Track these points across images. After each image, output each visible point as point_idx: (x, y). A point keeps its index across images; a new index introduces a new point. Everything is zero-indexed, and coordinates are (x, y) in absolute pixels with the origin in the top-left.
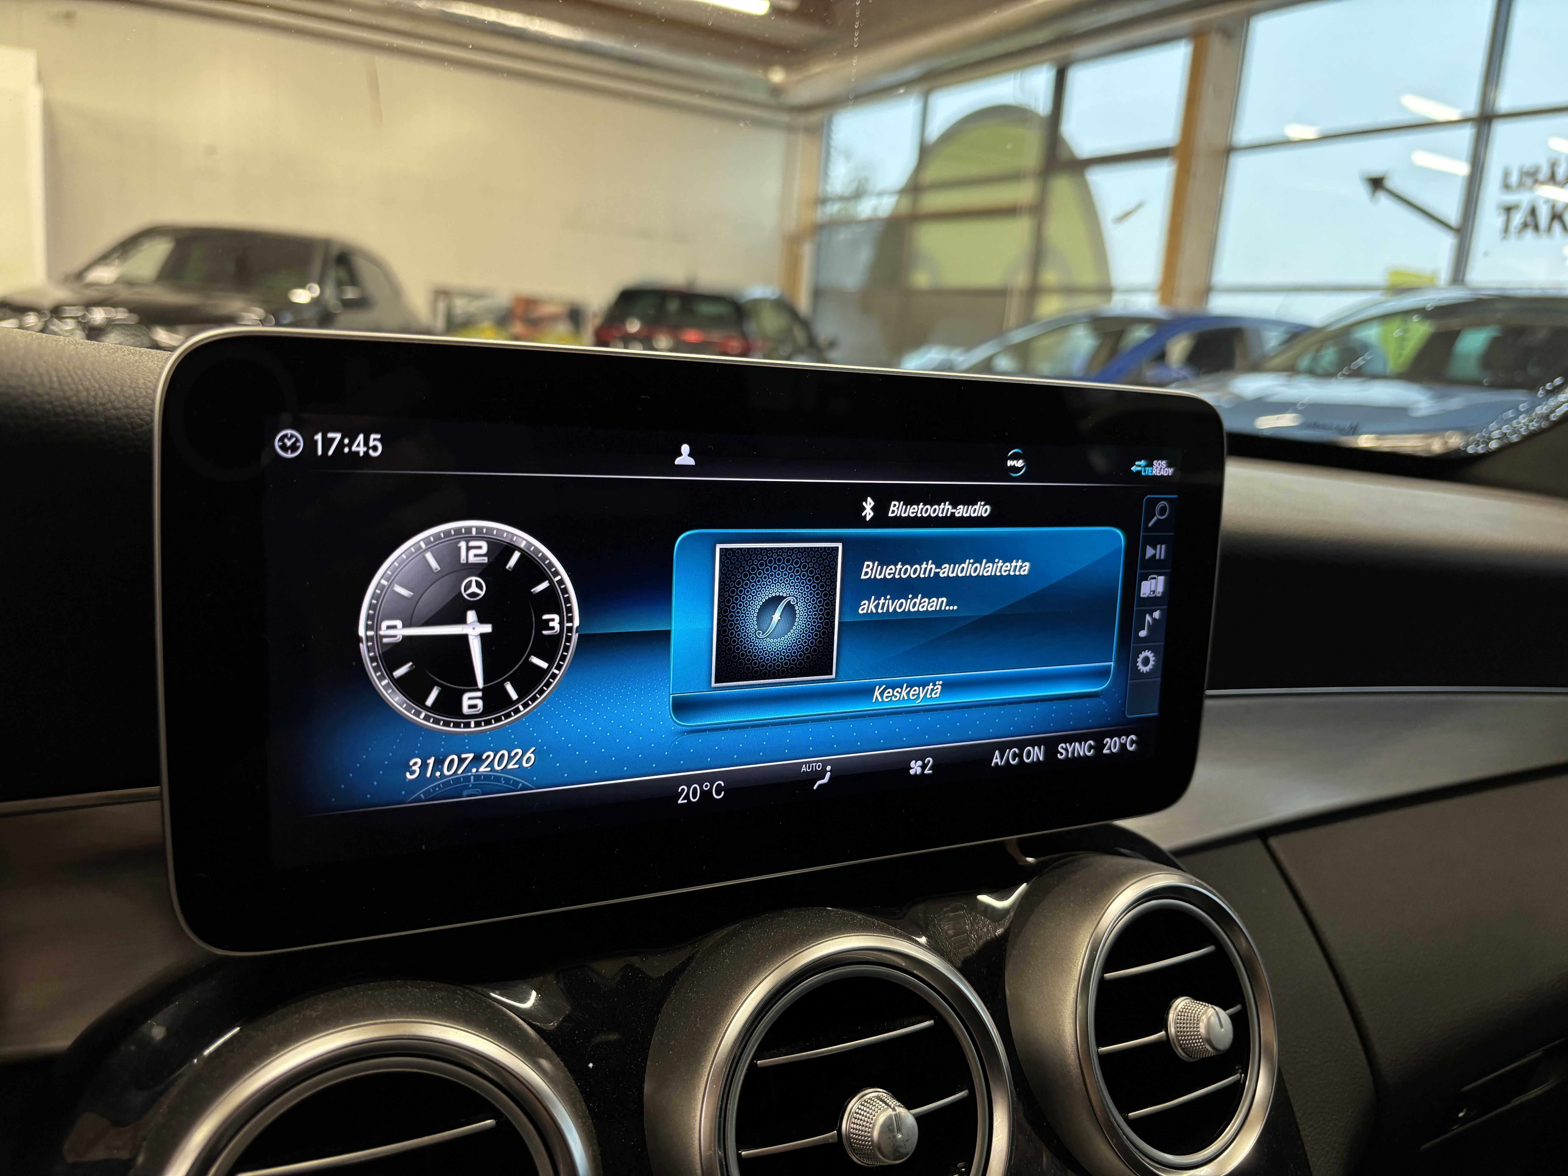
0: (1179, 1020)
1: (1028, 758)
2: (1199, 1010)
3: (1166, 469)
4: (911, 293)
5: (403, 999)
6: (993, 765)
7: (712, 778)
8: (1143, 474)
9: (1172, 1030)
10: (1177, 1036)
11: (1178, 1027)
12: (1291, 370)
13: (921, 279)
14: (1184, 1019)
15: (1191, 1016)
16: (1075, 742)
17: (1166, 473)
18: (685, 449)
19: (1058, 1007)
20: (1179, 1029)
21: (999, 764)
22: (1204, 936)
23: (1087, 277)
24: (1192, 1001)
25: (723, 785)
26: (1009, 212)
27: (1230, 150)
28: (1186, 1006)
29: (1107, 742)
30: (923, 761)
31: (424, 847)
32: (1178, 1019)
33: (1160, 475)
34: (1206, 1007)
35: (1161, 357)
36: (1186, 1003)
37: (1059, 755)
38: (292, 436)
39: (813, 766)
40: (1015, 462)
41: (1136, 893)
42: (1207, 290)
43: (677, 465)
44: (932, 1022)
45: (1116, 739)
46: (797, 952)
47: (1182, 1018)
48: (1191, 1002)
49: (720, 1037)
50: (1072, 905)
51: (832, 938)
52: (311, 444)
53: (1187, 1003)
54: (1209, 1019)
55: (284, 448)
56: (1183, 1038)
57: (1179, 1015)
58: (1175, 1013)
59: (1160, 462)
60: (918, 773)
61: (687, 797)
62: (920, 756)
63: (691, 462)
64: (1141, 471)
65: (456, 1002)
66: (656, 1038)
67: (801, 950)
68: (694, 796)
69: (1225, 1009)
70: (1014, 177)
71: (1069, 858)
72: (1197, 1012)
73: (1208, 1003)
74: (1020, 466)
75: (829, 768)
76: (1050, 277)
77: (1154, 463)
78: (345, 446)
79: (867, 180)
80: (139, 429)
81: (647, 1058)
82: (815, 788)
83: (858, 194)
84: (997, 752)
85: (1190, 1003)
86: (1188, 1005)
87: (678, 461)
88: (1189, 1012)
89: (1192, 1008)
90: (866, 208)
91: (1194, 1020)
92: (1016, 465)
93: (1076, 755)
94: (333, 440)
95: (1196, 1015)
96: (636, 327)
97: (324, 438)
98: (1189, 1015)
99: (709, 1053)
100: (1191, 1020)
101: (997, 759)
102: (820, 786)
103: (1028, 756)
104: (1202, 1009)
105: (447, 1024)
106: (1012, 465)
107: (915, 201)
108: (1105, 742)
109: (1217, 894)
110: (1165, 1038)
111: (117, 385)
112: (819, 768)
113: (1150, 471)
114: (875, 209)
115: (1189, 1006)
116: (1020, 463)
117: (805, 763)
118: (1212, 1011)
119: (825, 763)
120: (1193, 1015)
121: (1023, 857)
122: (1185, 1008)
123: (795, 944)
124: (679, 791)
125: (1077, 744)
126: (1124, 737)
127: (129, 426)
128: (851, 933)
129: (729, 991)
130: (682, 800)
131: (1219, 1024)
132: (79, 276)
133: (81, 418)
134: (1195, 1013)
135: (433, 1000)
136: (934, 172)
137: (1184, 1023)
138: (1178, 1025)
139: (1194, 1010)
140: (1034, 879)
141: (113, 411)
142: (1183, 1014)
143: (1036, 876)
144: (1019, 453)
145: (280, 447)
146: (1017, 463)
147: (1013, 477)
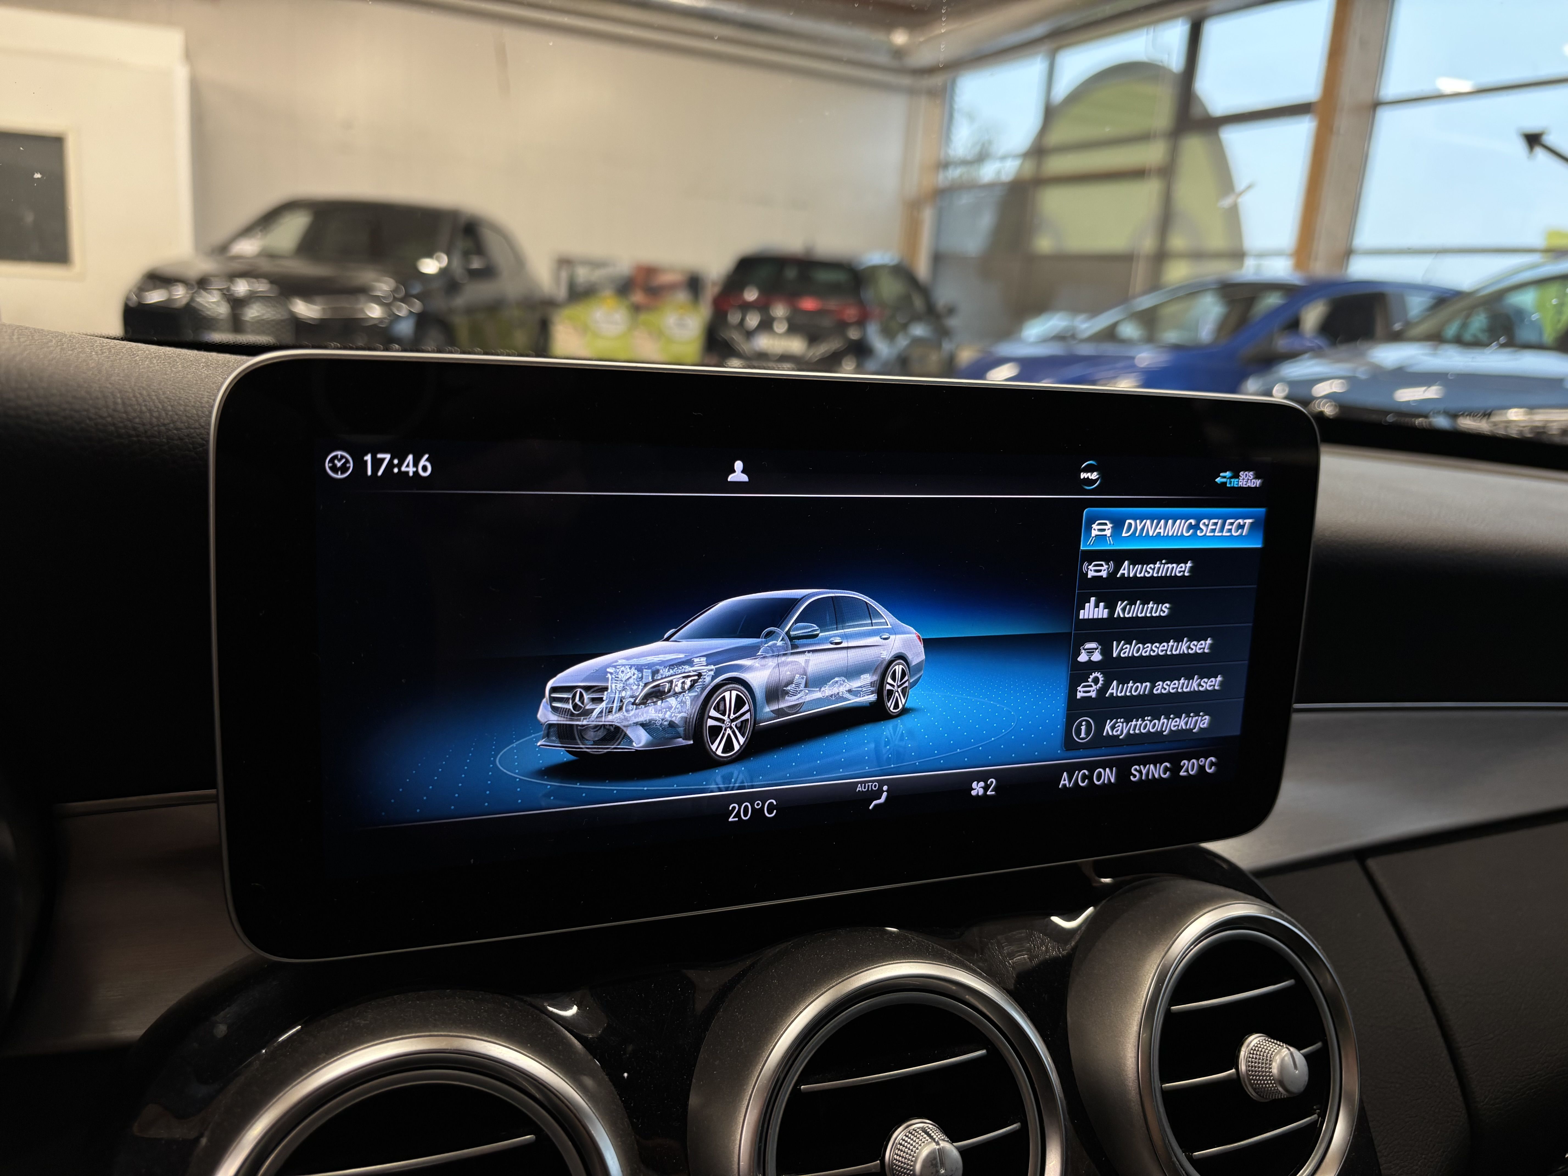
0: (1250, 1059)
1: (1099, 780)
2: (1272, 1050)
3: (1253, 481)
4: (1033, 259)
5: (449, 1012)
6: (1060, 786)
7: (763, 797)
8: (1228, 485)
9: (1243, 1067)
10: (1248, 1075)
11: (1249, 1066)
12: (1436, 338)
13: (1044, 244)
14: (1256, 1058)
15: (1263, 1056)
16: (1150, 764)
17: (1254, 484)
18: (739, 465)
19: (1120, 1039)
20: (1250, 1068)
21: (1068, 786)
22: (1283, 969)
23: (1217, 241)
24: (1266, 1039)
25: (775, 803)
26: (1137, 174)
27: (1377, 105)
28: (1260, 1044)
29: (1185, 764)
30: (986, 782)
31: (472, 861)
32: (1250, 1057)
33: (1247, 486)
34: (1280, 1047)
35: (1294, 325)
36: (1259, 1041)
37: (1132, 777)
38: (342, 457)
39: (869, 786)
40: (1089, 474)
41: (1211, 922)
42: (1349, 253)
43: (730, 482)
44: (984, 1051)
45: (1194, 761)
46: (845, 978)
47: (1254, 1056)
48: (1265, 1040)
49: (762, 1061)
50: (1139, 932)
51: (882, 964)
52: (360, 465)
53: (1261, 1041)
54: (1283, 1060)
55: (334, 469)
56: (1254, 1077)
57: (1250, 1053)
58: (1247, 1051)
59: (1247, 473)
60: (980, 794)
61: (738, 815)
62: (982, 777)
63: (744, 478)
64: (1226, 483)
65: (501, 1015)
66: (702, 1056)
67: (849, 976)
68: (746, 815)
69: (1299, 1049)
70: (1144, 137)
71: (1143, 881)
72: (1270, 1052)
73: (1283, 1043)
74: (1094, 478)
75: (885, 788)
76: (1178, 242)
77: (1240, 474)
78: (394, 466)
79: (990, 142)
80: (201, 449)
81: (693, 1076)
82: (871, 808)
83: (982, 157)
84: (1065, 774)
85: (1264, 1041)
86: (1261, 1043)
87: (731, 478)
88: (1261, 1051)
89: (1265, 1047)
90: (989, 172)
91: (1267, 1060)
92: (1090, 478)
93: (1150, 777)
94: (383, 460)
95: (1269, 1055)
96: (753, 297)
97: (374, 458)
98: (1262, 1054)
99: (751, 1077)
100: (1263, 1059)
101: (1065, 780)
102: (876, 806)
103: (1099, 779)
104: (1276, 1049)
105: (489, 1040)
106: (1086, 477)
107: (1039, 165)
108: (1182, 764)
109: (1299, 926)
110: (1235, 1076)
111: (181, 405)
112: (875, 787)
113: (1235, 483)
114: (999, 172)
115: (1263, 1045)
116: (1094, 476)
117: (861, 783)
118: (1286, 1051)
119: (881, 783)
120: (1265, 1054)
121: (1097, 878)
122: (1257, 1046)
123: (844, 968)
124: (730, 808)
125: (1152, 766)
126: (1203, 759)
127: (191, 446)
128: (902, 960)
129: (775, 1014)
130: (733, 818)
131: (1293, 1065)
132: (223, 249)
133: (144, 439)
134: (1268, 1053)
135: (478, 1013)
136: (1059, 135)
137: (1255, 1063)
138: (1250, 1063)
139: (1267, 1049)
140: (1104, 902)
141: (175, 432)
142: (1255, 1052)
143: (1104, 899)
144: (1094, 464)
145: (330, 468)
146: (1091, 476)
147: (1086, 489)
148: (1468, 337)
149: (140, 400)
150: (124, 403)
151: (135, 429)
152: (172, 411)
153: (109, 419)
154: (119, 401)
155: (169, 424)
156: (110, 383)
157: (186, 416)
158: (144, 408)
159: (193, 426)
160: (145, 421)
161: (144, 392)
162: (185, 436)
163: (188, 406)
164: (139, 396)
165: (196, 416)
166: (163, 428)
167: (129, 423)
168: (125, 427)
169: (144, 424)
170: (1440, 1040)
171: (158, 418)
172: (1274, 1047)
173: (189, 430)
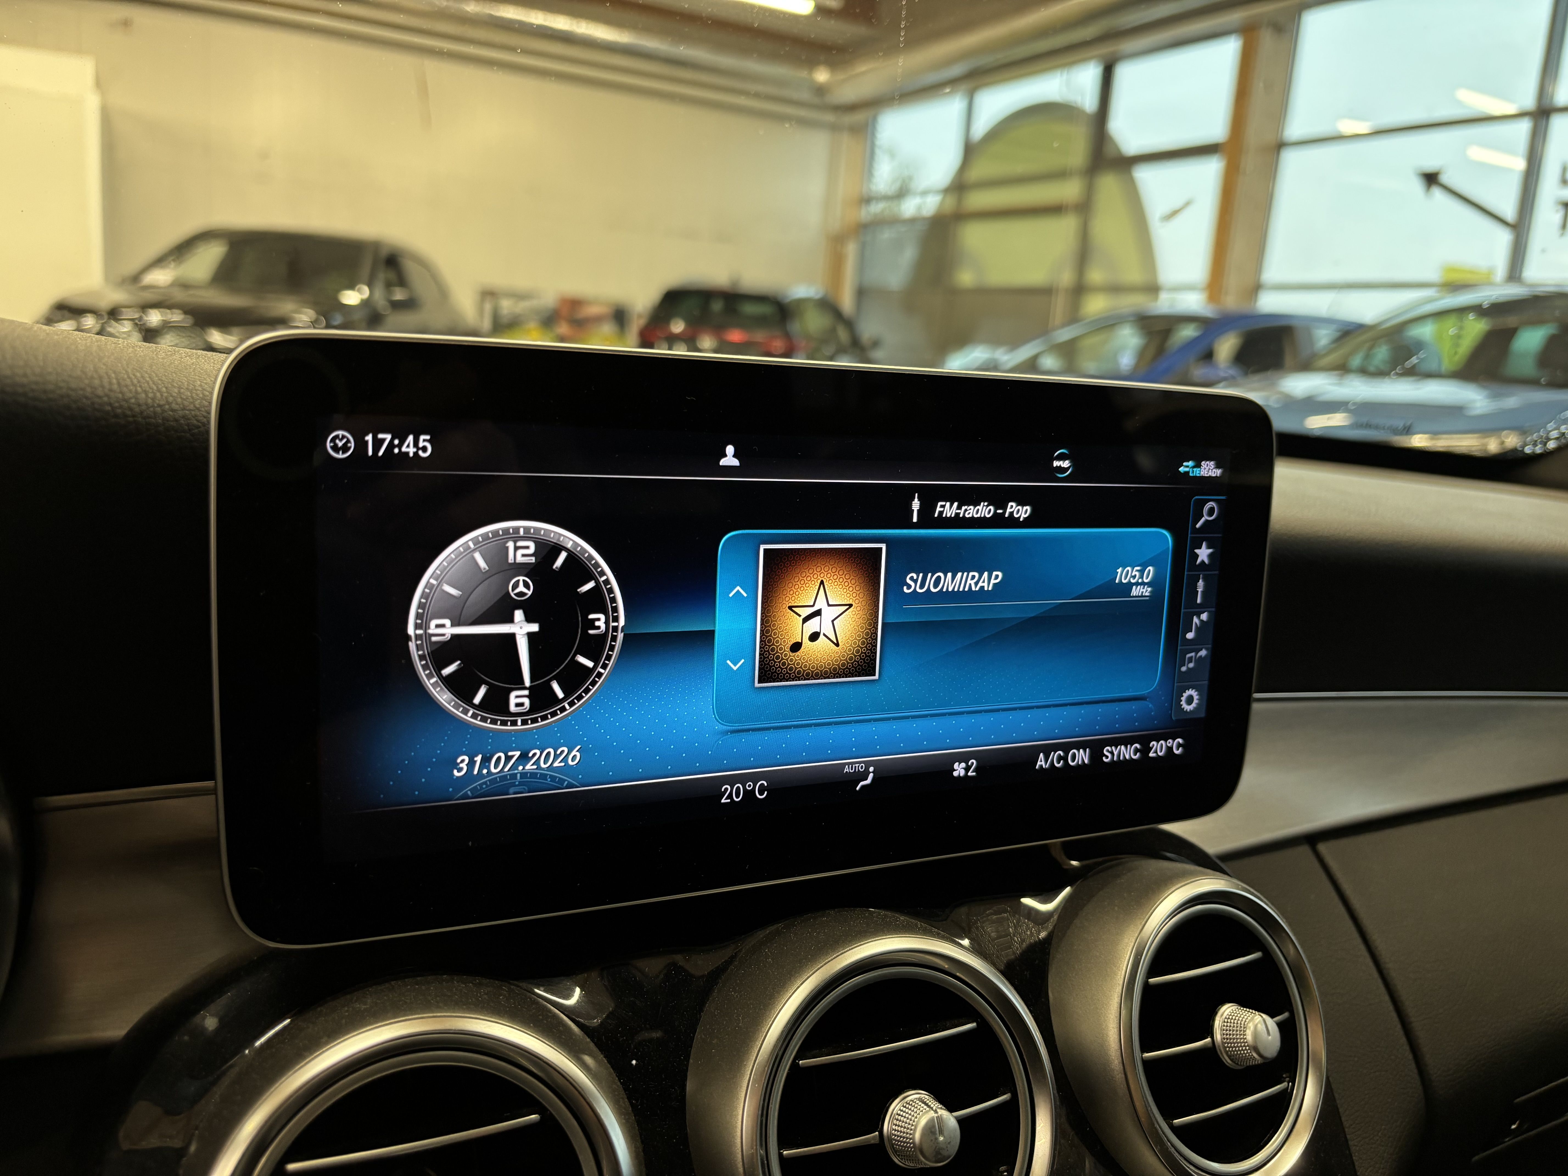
1: (1073, 760)
2: (1245, 1017)
3: (1214, 470)
4: (955, 292)
5: (449, 994)
6: (1037, 767)
7: (755, 778)
8: (1191, 474)
9: (1218, 1037)
10: (1223, 1043)
11: (1224, 1034)
12: (1342, 368)
13: (966, 278)
14: (1230, 1026)
15: (1237, 1023)
16: (1121, 745)
17: (1214, 474)
18: (730, 449)
19: (1102, 1011)
20: (1225, 1036)
21: (1044, 767)
22: (1251, 942)
23: (1133, 275)
24: (1239, 1008)
25: (766, 785)
26: (1054, 210)
27: (1281, 145)
28: (1233, 1013)
29: (1154, 745)
30: (967, 763)
31: (470, 844)
32: (1224, 1026)
33: (1208, 475)
34: (1252, 1014)
35: (1208, 356)
36: (1232, 1010)
37: (1104, 758)
38: (343, 437)
39: (855, 767)
40: (1061, 462)
41: (1181, 898)
42: (1257, 288)
43: (722, 466)
44: (974, 1024)
45: (1162, 742)
46: (840, 953)
47: (1229, 1024)
48: (1237, 1008)
49: (762, 1036)
50: (1116, 908)
51: (875, 939)
52: (361, 445)
53: (1234, 1010)
54: (1256, 1027)
55: (335, 448)
56: (1229, 1045)
57: (1225, 1022)
58: (1221, 1020)
59: (1208, 462)
60: (961, 775)
61: (730, 796)
62: (963, 758)
63: (736, 462)
64: (1188, 472)
65: (501, 997)
66: (698, 1036)
67: (843, 951)
68: (738, 796)
69: (1272, 1017)
70: (1060, 175)
71: (1114, 862)
72: (1244, 1020)
73: (1255, 1011)
74: (1066, 467)
75: (871, 769)
76: (1096, 276)
77: (1202, 464)
78: (395, 446)
79: (910, 178)
80: (196, 431)
81: (690, 1056)
82: (858, 788)
83: (902, 193)
84: (1041, 755)
85: (1237, 1010)
86: (1235, 1012)
87: (723, 462)
88: (1235, 1019)
89: (1239, 1015)
90: (909, 207)
91: (1241, 1027)
92: (1062, 466)
93: (1121, 758)
94: (384, 440)
95: (1243, 1022)
96: (680, 328)
97: (375, 438)
98: (1236, 1021)
99: (751, 1052)
100: (1237, 1027)
101: (1041, 761)
102: (863, 787)
103: (1073, 759)
104: (1249, 1016)
105: (493, 1020)
106: (1058, 466)
107: (960, 200)
108: (1151, 745)
109: (1265, 900)
110: (1211, 1045)
111: (175, 387)
112: (862, 769)
113: (1198, 472)
114: (919, 208)
115: (1236, 1013)
116: (1066, 464)
117: (848, 764)
118: (1259, 1018)
119: (868, 764)
120: (1239, 1022)
121: (1067, 861)
122: (1231, 1015)
123: (838, 944)
124: (723, 790)
125: (1123, 747)
126: (1170, 741)
127: (186, 427)
128: (893, 935)
129: (772, 991)
130: (726, 799)
131: (1266, 1032)
132: (136, 278)
133: (140, 419)
134: (1242, 1020)
135: (479, 995)
136: (979, 171)
137: (1230, 1030)
138: (1225, 1031)
139: (1240, 1017)
140: (1079, 882)
141: (171, 413)
142: (1229, 1021)
143: (1080, 879)
144: (1065, 453)
145: (332, 448)
146: (1063, 464)
147: (1058, 477)
148: (1372, 369)
149: (135, 381)
150: (119, 384)
151: (131, 409)
152: (167, 392)
153: (105, 399)
154: (114, 381)
155: (165, 405)
156: (104, 364)
157: (181, 398)
158: (139, 389)
159: (188, 408)
160: (141, 402)
161: (138, 375)
162: (180, 417)
163: (182, 388)
164: (133, 377)
165: (190, 398)
166: (158, 409)
167: (125, 402)
168: (121, 407)
169: (139, 405)
170: (1394, 1015)
171: (153, 399)
172: (1248, 1015)
173: (184, 412)
